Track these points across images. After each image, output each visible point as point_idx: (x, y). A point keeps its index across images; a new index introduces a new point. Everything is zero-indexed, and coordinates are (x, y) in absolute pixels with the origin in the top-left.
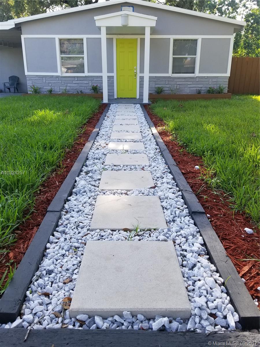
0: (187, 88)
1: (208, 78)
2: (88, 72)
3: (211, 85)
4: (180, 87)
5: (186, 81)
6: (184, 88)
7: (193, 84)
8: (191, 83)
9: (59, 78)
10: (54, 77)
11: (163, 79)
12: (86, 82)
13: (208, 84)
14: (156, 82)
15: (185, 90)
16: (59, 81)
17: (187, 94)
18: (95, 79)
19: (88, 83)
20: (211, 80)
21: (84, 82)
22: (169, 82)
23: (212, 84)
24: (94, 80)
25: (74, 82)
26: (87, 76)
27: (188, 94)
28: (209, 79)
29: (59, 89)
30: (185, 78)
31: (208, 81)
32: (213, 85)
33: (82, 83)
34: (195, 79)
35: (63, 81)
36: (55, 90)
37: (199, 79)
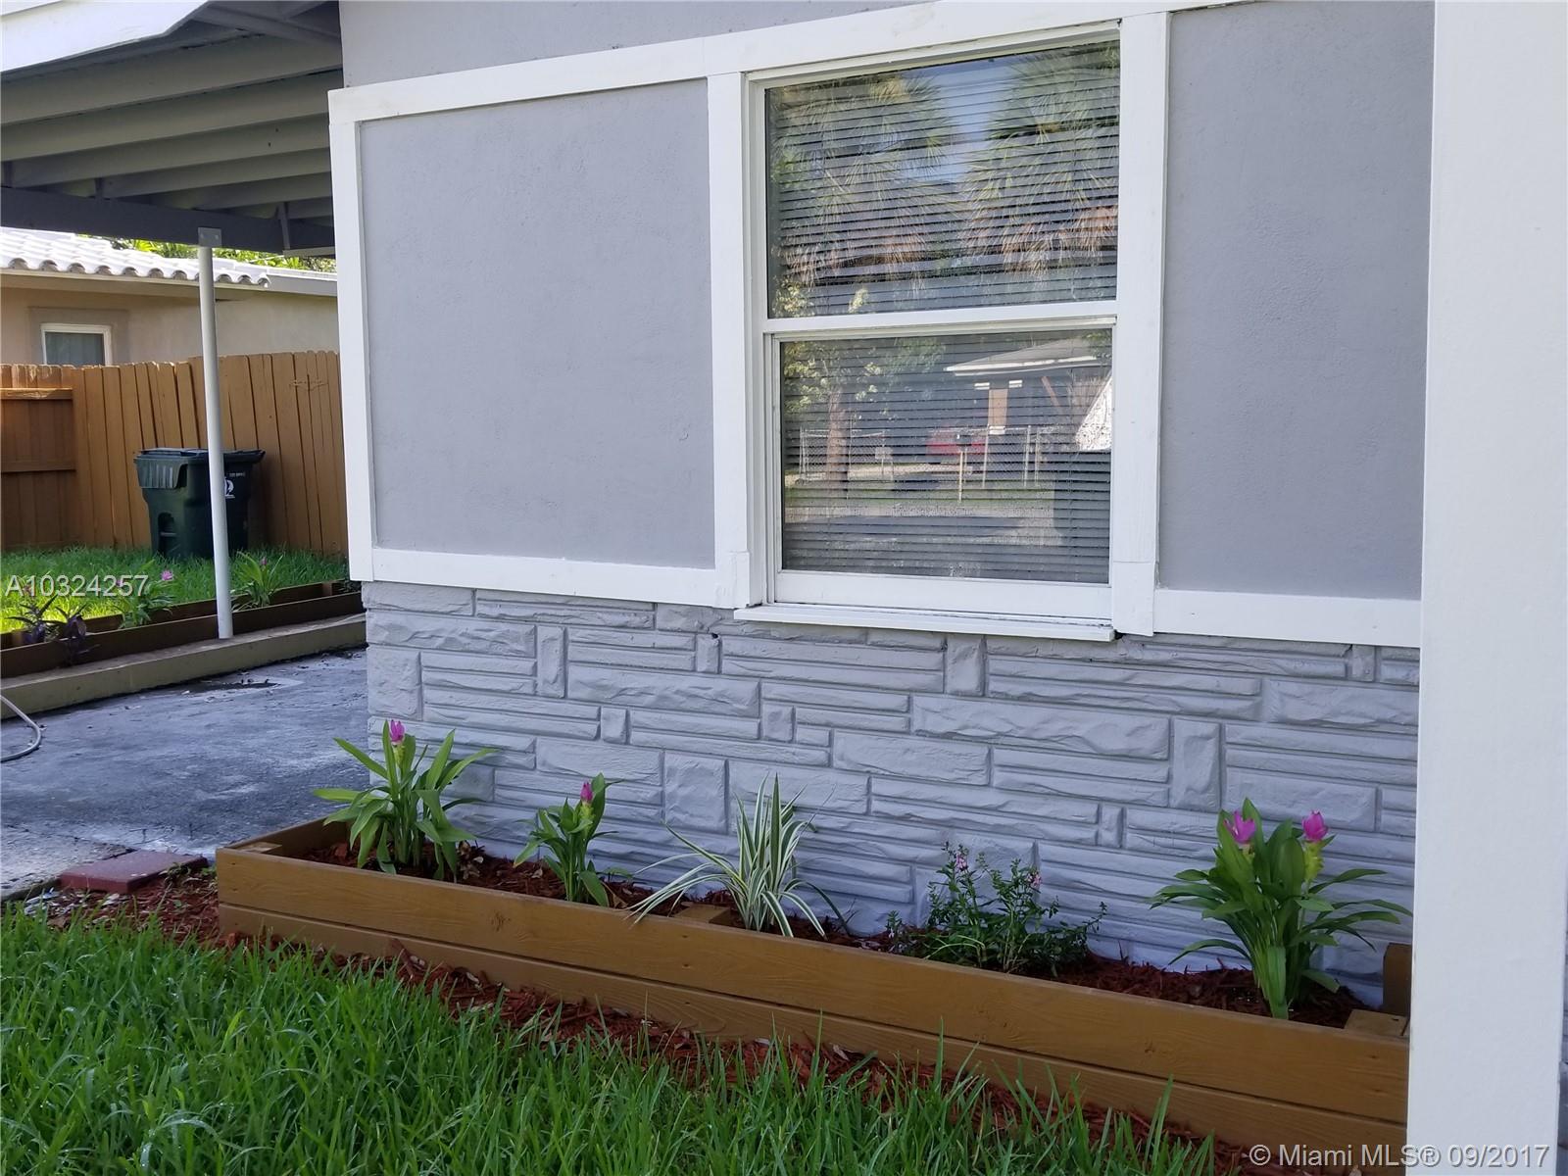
2: (1165, 575)
9: (730, 645)
16: (719, 685)
18: (1283, 699)
21: (1085, 724)
24: (1273, 706)
25: (932, 712)
26: (1142, 642)
29: (715, 791)
33: (1046, 745)
35: (772, 690)
36: (660, 801)
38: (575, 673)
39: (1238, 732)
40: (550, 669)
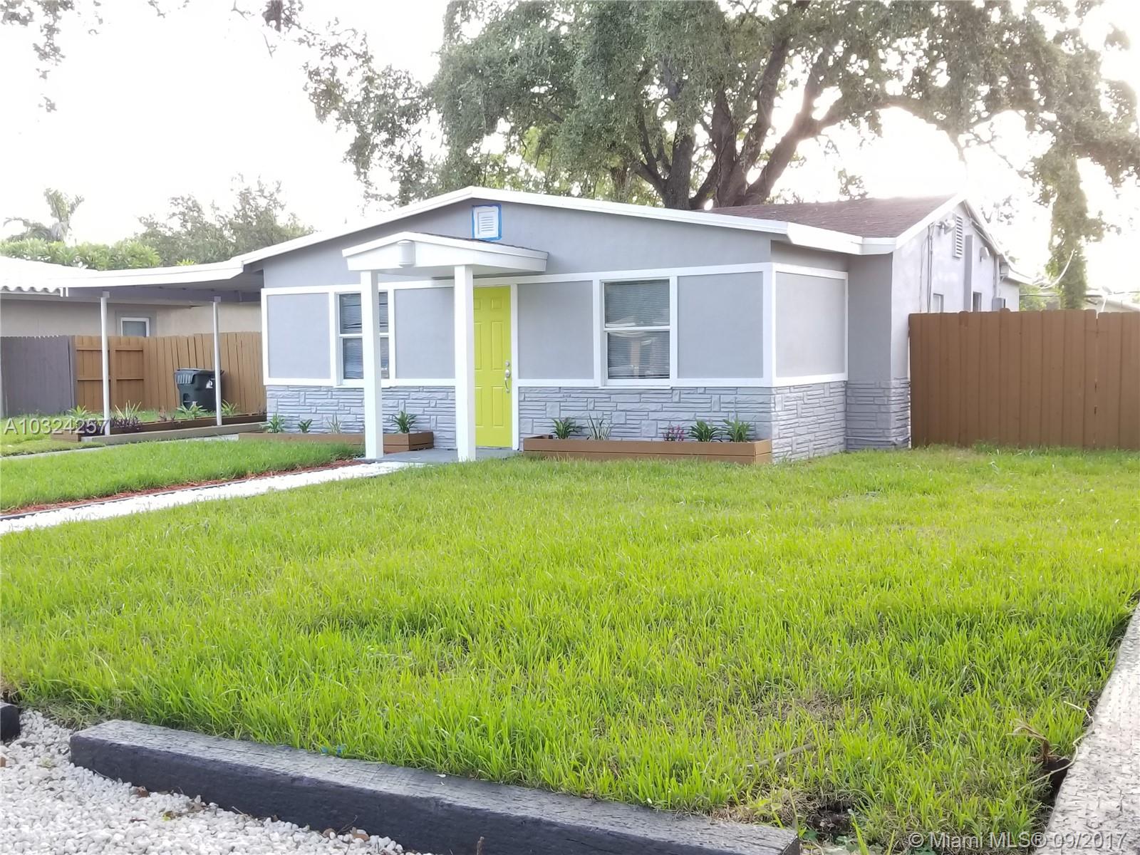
0: (648, 422)
1: (708, 392)
2: (396, 377)
3: (720, 414)
4: (628, 417)
5: (643, 400)
6: (638, 422)
7: (664, 409)
8: (659, 407)
9: (334, 393)
10: (322, 389)
11: (580, 395)
12: (390, 403)
13: (708, 410)
14: (562, 404)
15: (644, 428)
16: (332, 400)
17: (649, 440)
19: (395, 405)
20: (715, 398)
22: (596, 404)
23: (722, 410)
24: (411, 396)
26: (395, 387)
27: (654, 439)
28: (709, 396)
30: (640, 392)
31: (709, 401)
32: (725, 414)
34: (670, 396)
35: (341, 401)
36: (321, 424)
37: (682, 396)
38: (307, 401)
40: (302, 400)
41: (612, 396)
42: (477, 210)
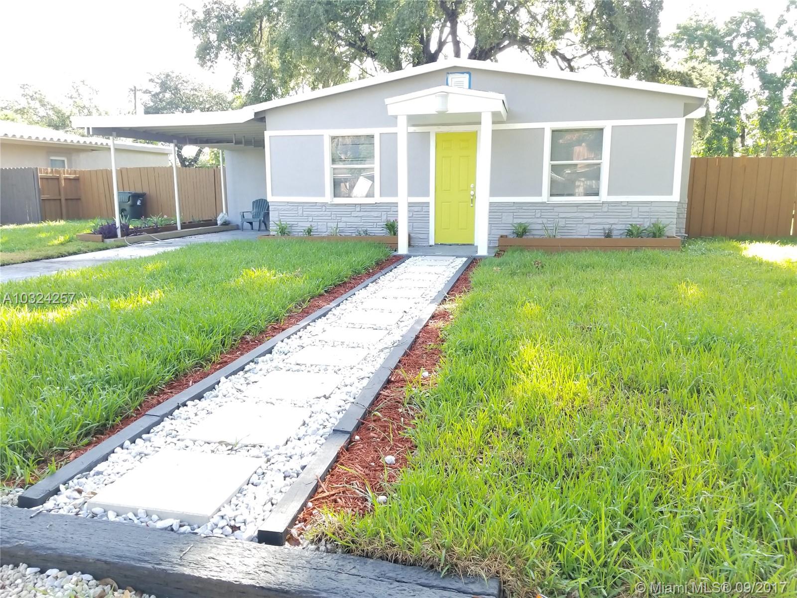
0: (582, 225)
1: (630, 205)
2: (381, 196)
3: (638, 220)
4: (567, 222)
5: (579, 210)
6: (575, 225)
7: (595, 217)
8: (591, 215)
9: (327, 207)
10: (317, 204)
11: (531, 208)
12: (375, 214)
13: (629, 217)
14: (515, 214)
15: (579, 229)
16: (326, 213)
17: (583, 237)
18: (394, 209)
19: (379, 216)
20: (635, 209)
21: (372, 214)
22: (542, 214)
23: (639, 217)
24: (392, 210)
25: (354, 214)
26: (378, 203)
27: (586, 237)
28: (630, 208)
29: (325, 227)
30: (578, 206)
31: (630, 211)
32: (642, 220)
33: (368, 217)
34: (600, 208)
35: (333, 213)
36: (317, 229)
37: (610, 208)
38: (304, 213)
39: (389, 213)
40: (300, 212)
41: (555, 208)
42: (450, 77)
